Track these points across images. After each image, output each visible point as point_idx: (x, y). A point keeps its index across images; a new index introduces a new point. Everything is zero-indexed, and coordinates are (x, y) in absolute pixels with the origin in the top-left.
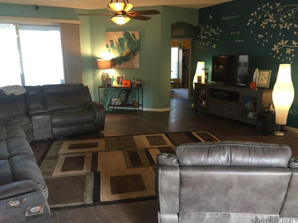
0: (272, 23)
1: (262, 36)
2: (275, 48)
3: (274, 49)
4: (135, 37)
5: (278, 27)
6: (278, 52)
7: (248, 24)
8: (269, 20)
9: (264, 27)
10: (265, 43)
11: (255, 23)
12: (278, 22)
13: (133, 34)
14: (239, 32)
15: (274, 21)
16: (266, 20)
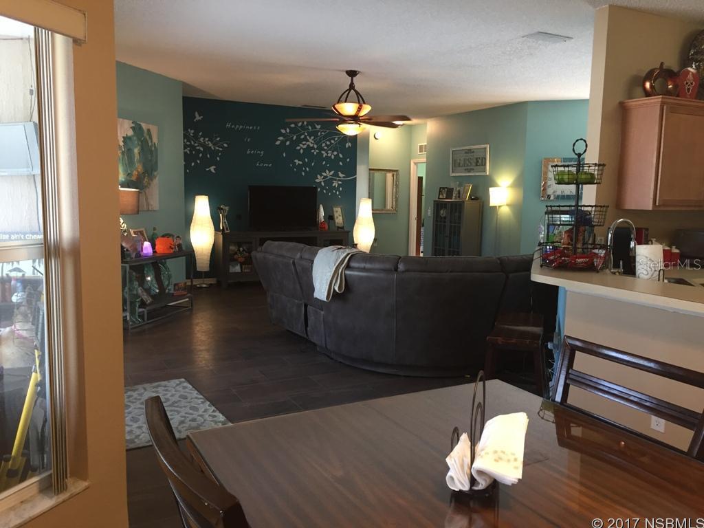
0: (313, 148)
1: (301, 163)
2: (319, 179)
3: (317, 181)
4: (151, 138)
5: (320, 154)
6: (323, 184)
7: (278, 143)
8: (308, 143)
9: (302, 151)
10: (305, 171)
11: (288, 143)
12: (320, 148)
13: (149, 130)
14: (262, 152)
15: (316, 146)
16: (304, 143)
